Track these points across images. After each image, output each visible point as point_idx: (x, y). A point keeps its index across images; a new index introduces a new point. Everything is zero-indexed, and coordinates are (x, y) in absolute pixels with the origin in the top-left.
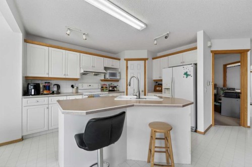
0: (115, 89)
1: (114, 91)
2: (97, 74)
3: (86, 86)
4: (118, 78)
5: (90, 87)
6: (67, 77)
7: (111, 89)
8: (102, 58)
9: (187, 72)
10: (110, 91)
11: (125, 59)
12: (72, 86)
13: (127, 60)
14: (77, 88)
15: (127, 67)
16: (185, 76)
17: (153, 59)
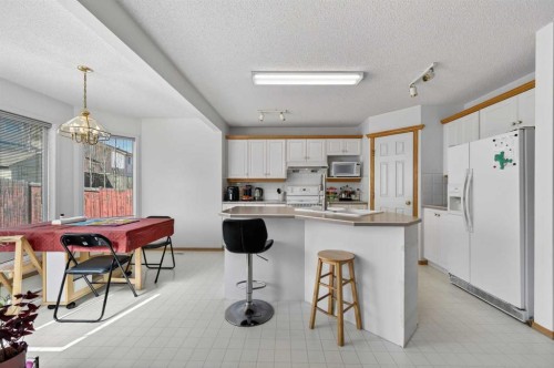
0: (353, 197)
1: (351, 200)
2: (314, 170)
3: (297, 190)
4: (356, 174)
5: (304, 193)
6: (269, 177)
7: (343, 196)
8: (323, 140)
9: (503, 153)
10: (341, 199)
11: (368, 136)
12: (279, 191)
13: (373, 137)
14: (285, 193)
15: (373, 152)
16: (498, 164)
17: (444, 122)
